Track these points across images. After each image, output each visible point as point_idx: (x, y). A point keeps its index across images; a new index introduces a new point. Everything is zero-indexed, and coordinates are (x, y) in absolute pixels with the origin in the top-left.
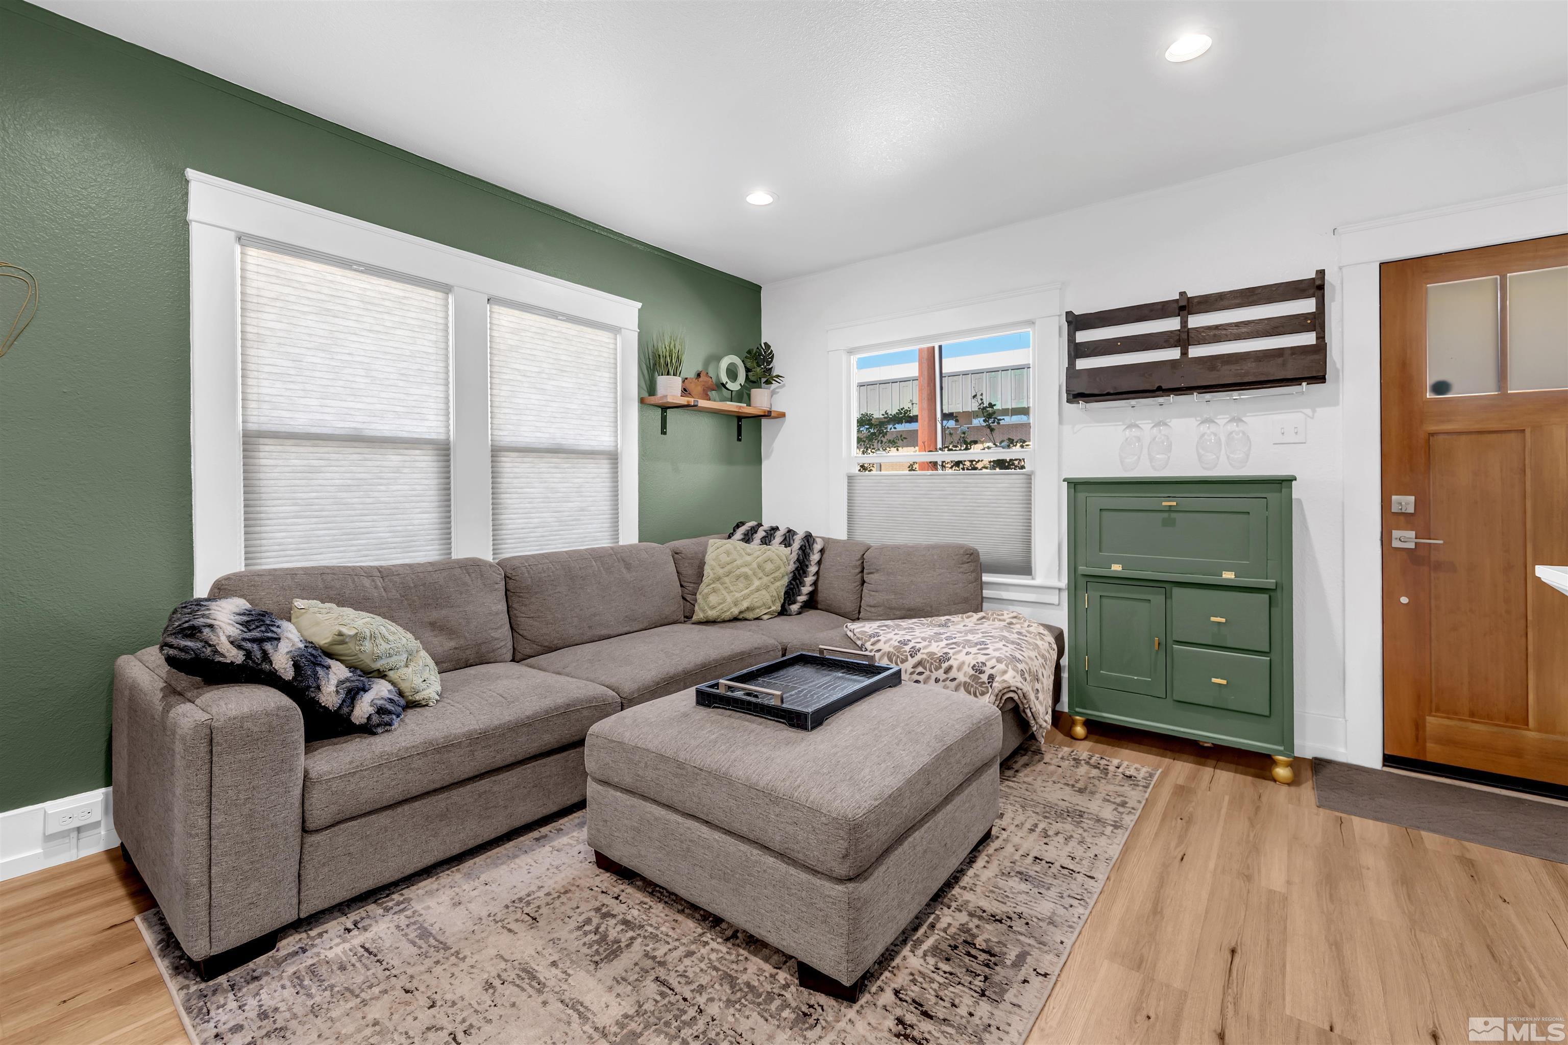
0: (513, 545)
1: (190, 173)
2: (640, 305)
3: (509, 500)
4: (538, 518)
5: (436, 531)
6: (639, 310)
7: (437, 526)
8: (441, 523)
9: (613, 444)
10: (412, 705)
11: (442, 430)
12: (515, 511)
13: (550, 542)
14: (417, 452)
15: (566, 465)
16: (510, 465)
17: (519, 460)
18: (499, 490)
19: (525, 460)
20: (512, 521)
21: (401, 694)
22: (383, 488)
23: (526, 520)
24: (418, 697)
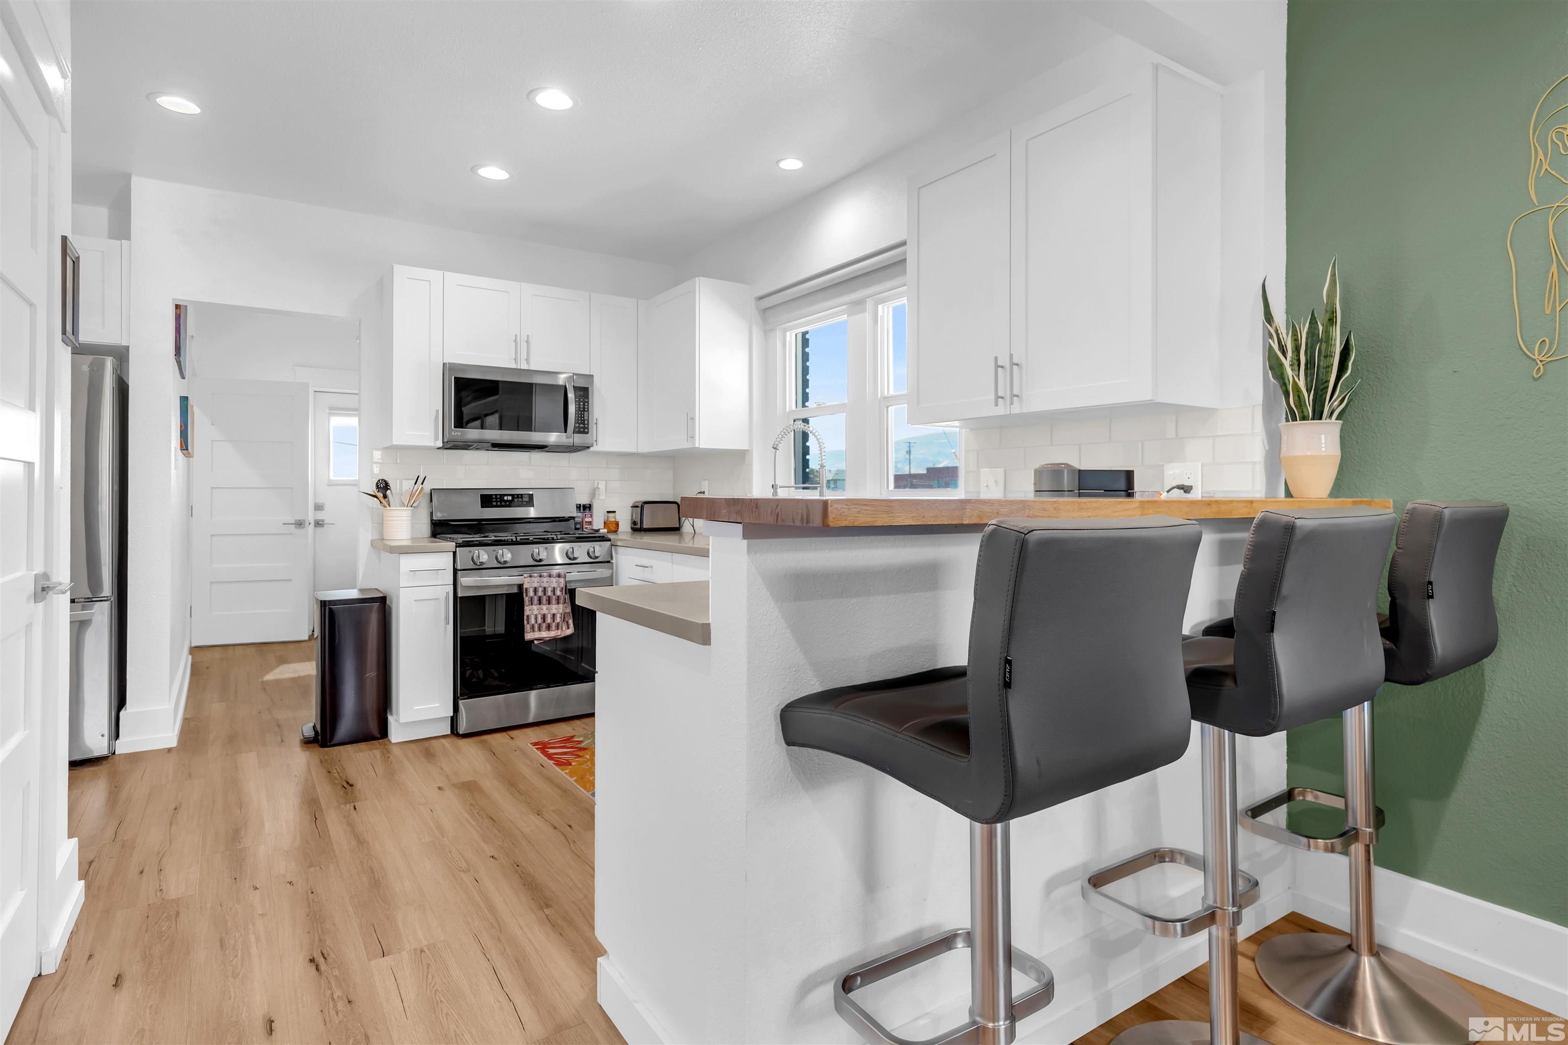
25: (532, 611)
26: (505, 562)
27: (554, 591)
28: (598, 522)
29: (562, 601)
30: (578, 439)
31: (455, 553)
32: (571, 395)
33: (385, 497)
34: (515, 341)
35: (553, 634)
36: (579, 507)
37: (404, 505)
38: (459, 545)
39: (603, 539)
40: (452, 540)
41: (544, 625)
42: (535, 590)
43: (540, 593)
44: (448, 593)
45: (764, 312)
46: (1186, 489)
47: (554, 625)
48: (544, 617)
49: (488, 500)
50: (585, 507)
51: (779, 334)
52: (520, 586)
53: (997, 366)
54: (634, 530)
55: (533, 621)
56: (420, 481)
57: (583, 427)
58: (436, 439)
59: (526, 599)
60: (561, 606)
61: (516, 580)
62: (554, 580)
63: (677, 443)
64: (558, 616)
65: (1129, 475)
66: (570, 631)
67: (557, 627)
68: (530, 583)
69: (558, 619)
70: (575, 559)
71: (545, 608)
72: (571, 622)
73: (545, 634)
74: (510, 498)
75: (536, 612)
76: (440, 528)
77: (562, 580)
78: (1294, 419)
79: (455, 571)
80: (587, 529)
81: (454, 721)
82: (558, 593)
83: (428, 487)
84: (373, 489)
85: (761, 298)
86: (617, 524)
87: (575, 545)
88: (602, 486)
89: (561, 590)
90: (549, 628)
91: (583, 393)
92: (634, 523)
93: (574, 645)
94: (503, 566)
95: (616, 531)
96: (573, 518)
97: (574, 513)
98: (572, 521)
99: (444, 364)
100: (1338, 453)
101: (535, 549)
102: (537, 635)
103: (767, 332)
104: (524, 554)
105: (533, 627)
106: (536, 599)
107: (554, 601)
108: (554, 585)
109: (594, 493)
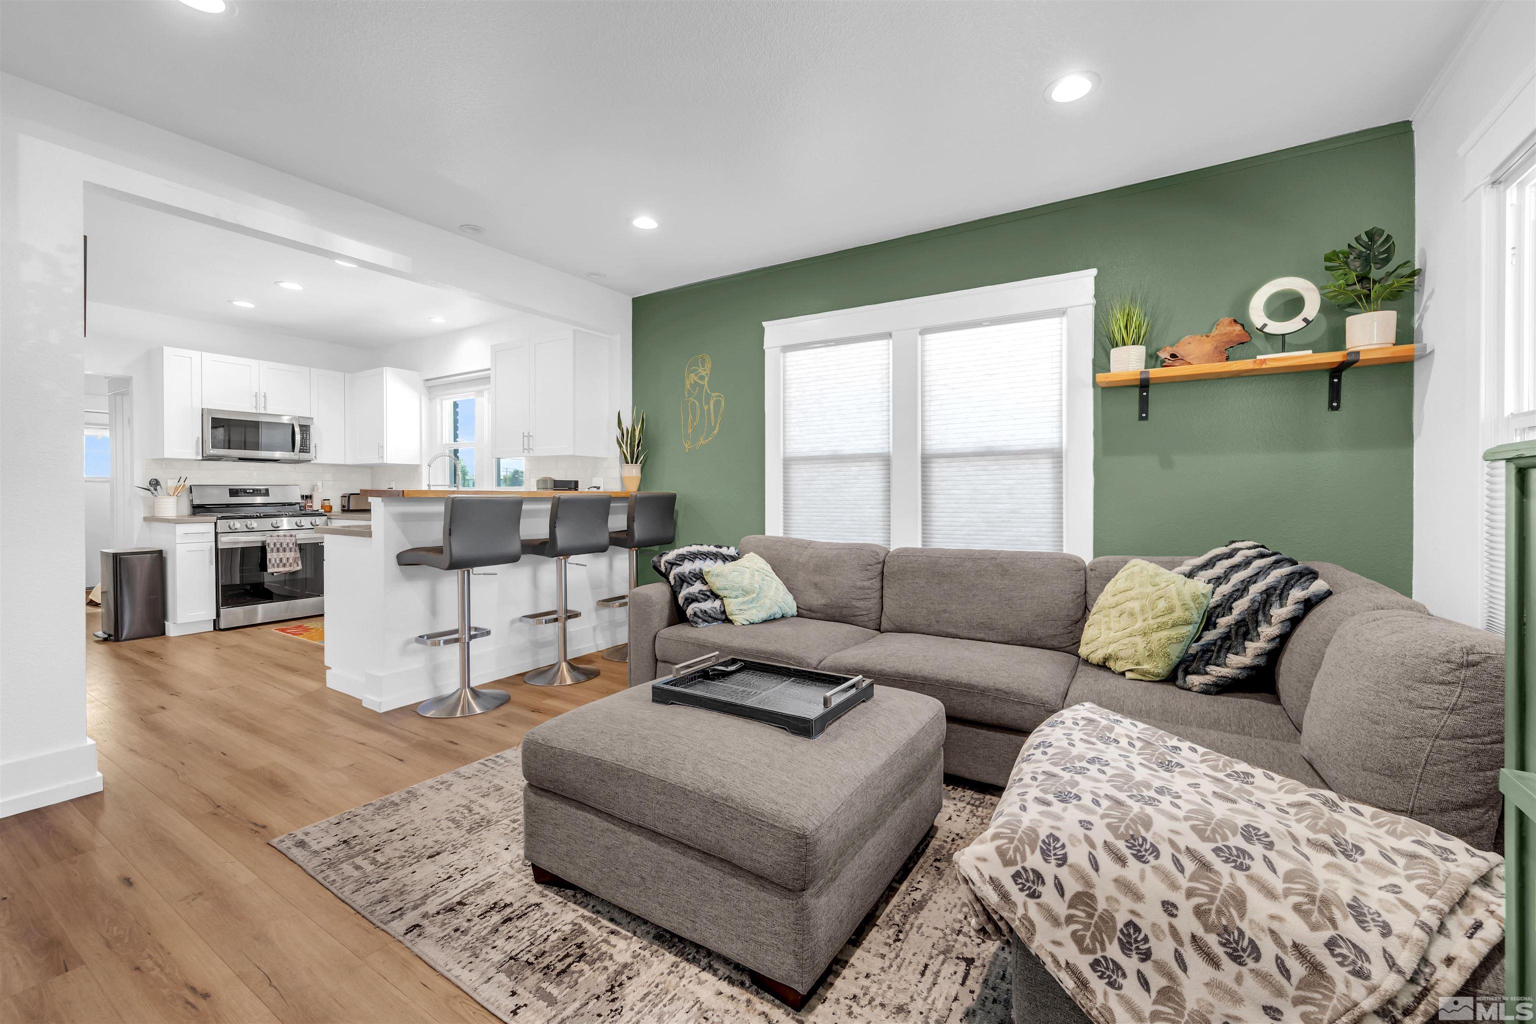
0: (940, 540)
1: (764, 324)
2: (1094, 272)
3: (938, 501)
4: (964, 517)
5: (881, 523)
6: (1095, 277)
7: (881, 519)
8: (883, 517)
9: (1057, 441)
10: (728, 621)
11: (885, 446)
12: (942, 510)
13: (976, 541)
14: (868, 463)
15: (994, 467)
16: (939, 470)
17: (946, 465)
18: (928, 492)
19: (952, 464)
20: (941, 519)
21: (724, 612)
22: (846, 490)
23: (953, 519)
24: (731, 617)
25: (272, 556)
26: (253, 528)
27: (288, 544)
28: (317, 505)
29: (293, 550)
30: (304, 456)
31: (216, 523)
32: (297, 429)
33: (156, 490)
34: (256, 396)
35: (287, 569)
36: (302, 497)
37: (169, 495)
38: (219, 519)
39: (321, 515)
40: (213, 516)
41: (281, 564)
42: (275, 544)
43: (278, 546)
44: (211, 547)
45: (429, 388)
46: (598, 488)
47: (288, 564)
48: (281, 560)
49: (234, 492)
50: (307, 497)
51: (438, 401)
52: (264, 542)
53: (524, 436)
54: (343, 511)
55: (273, 562)
56: (182, 480)
57: (305, 449)
58: (197, 454)
59: (268, 550)
60: (293, 553)
61: (263, 538)
62: (288, 538)
63: (374, 460)
64: (291, 559)
65: (576, 483)
66: (300, 567)
67: (290, 565)
68: (270, 540)
69: (291, 561)
70: (302, 526)
71: (281, 555)
72: (300, 562)
73: (281, 569)
74: (251, 491)
75: (275, 557)
76: (199, 510)
77: (293, 538)
78: (627, 463)
79: (216, 534)
80: (309, 510)
81: (216, 622)
82: (291, 546)
83: (188, 484)
84: (147, 485)
85: (427, 380)
86: (331, 507)
87: (303, 519)
88: (319, 484)
89: (293, 544)
90: (284, 565)
91: (305, 429)
92: (344, 506)
93: (300, 576)
94: (251, 531)
95: (330, 512)
96: (298, 503)
97: (300, 501)
98: (297, 506)
99: (202, 409)
100: (640, 475)
101: (274, 520)
102: (276, 570)
103: (431, 399)
104: (267, 523)
105: (273, 565)
106: (275, 549)
107: (288, 549)
108: (288, 541)
109: (313, 488)
